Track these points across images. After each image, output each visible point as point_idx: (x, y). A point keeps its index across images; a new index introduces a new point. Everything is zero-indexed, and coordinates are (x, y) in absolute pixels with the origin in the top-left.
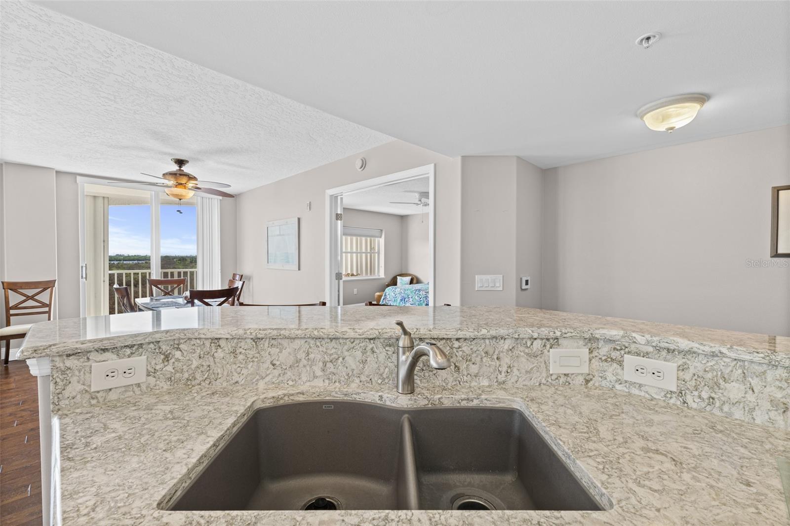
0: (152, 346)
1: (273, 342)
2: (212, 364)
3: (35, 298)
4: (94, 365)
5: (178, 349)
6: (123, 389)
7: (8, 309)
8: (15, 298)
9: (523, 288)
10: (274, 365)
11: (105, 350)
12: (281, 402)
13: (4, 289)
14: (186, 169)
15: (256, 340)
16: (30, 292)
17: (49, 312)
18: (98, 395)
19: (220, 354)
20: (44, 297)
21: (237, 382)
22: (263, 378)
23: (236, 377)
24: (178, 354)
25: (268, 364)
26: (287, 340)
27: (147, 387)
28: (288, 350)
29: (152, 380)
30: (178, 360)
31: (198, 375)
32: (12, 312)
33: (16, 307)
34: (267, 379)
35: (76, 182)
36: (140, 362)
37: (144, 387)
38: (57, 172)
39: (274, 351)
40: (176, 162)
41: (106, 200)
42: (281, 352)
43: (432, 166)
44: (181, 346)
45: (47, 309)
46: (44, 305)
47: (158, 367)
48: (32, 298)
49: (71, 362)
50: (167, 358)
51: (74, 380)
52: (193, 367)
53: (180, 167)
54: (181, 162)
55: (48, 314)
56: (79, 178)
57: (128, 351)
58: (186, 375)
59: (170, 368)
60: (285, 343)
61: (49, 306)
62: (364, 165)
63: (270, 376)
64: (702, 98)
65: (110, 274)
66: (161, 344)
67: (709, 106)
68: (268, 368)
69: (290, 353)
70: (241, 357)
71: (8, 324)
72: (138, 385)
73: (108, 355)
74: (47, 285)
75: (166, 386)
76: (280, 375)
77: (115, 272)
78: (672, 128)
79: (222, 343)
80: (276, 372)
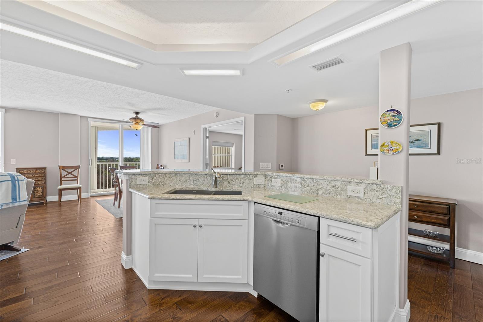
0: (149, 175)
1: (180, 175)
2: (164, 180)
3: (72, 173)
4: (137, 178)
5: (155, 176)
6: (143, 185)
7: (61, 178)
8: (64, 173)
9: (280, 168)
10: (180, 181)
11: (139, 175)
12: (182, 190)
13: (59, 169)
14: (139, 116)
15: (176, 174)
16: (70, 171)
17: (77, 180)
18: (138, 185)
19: (166, 178)
20: (75, 173)
21: (170, 186)
22: (177, 184)
23: (170, 184)
24: (155, 178)
25: (179, 181)
26: (184, 175)
27: (148, 185)
28: (184, 177)
29: (149, 184)
30: (155, 179)
31: (160, 183)
32: (63, 179)
33: (64, 177)
34: (178, 185)
35: (88, 121)
36: (147, 178)
37: (147, 185)
38: (81, 116)
39: (180, 177)
40: (135, 113)
41: (97, 128)
42: (182, 177)
43: (244, 117)
44: (156, 176)
45: (76, 178)
46: (75, 177)
47: (151, 181)
48: (70, 173)
49: (133, 177)
50: (153, 179)
51: (133, 181)
52: (159, 181)
53: (137, 115)
54: (137, 113)
55: (77, 181)
56: (89, 119)
57: (144, 176)
58: (157, 183)
59: (153, 181)
60: (183, 175)
61: (77, 177)
62: (217, 115)
63: (179, 184)
64: (325, 101)
65: (98, 164)
66: (151, 175)
67: (328, 103)
68: (179, 182)
69: (185, 178)
70: (172, 179)
71: (61, 184)
72: (146, 184)
73: (140, 176)
74: (76, 168)
75: (152, 186)
76: (182, 184)
77: (100, 163)
78: (317, 110)
79: (167, 175)
80: (181, 183)
